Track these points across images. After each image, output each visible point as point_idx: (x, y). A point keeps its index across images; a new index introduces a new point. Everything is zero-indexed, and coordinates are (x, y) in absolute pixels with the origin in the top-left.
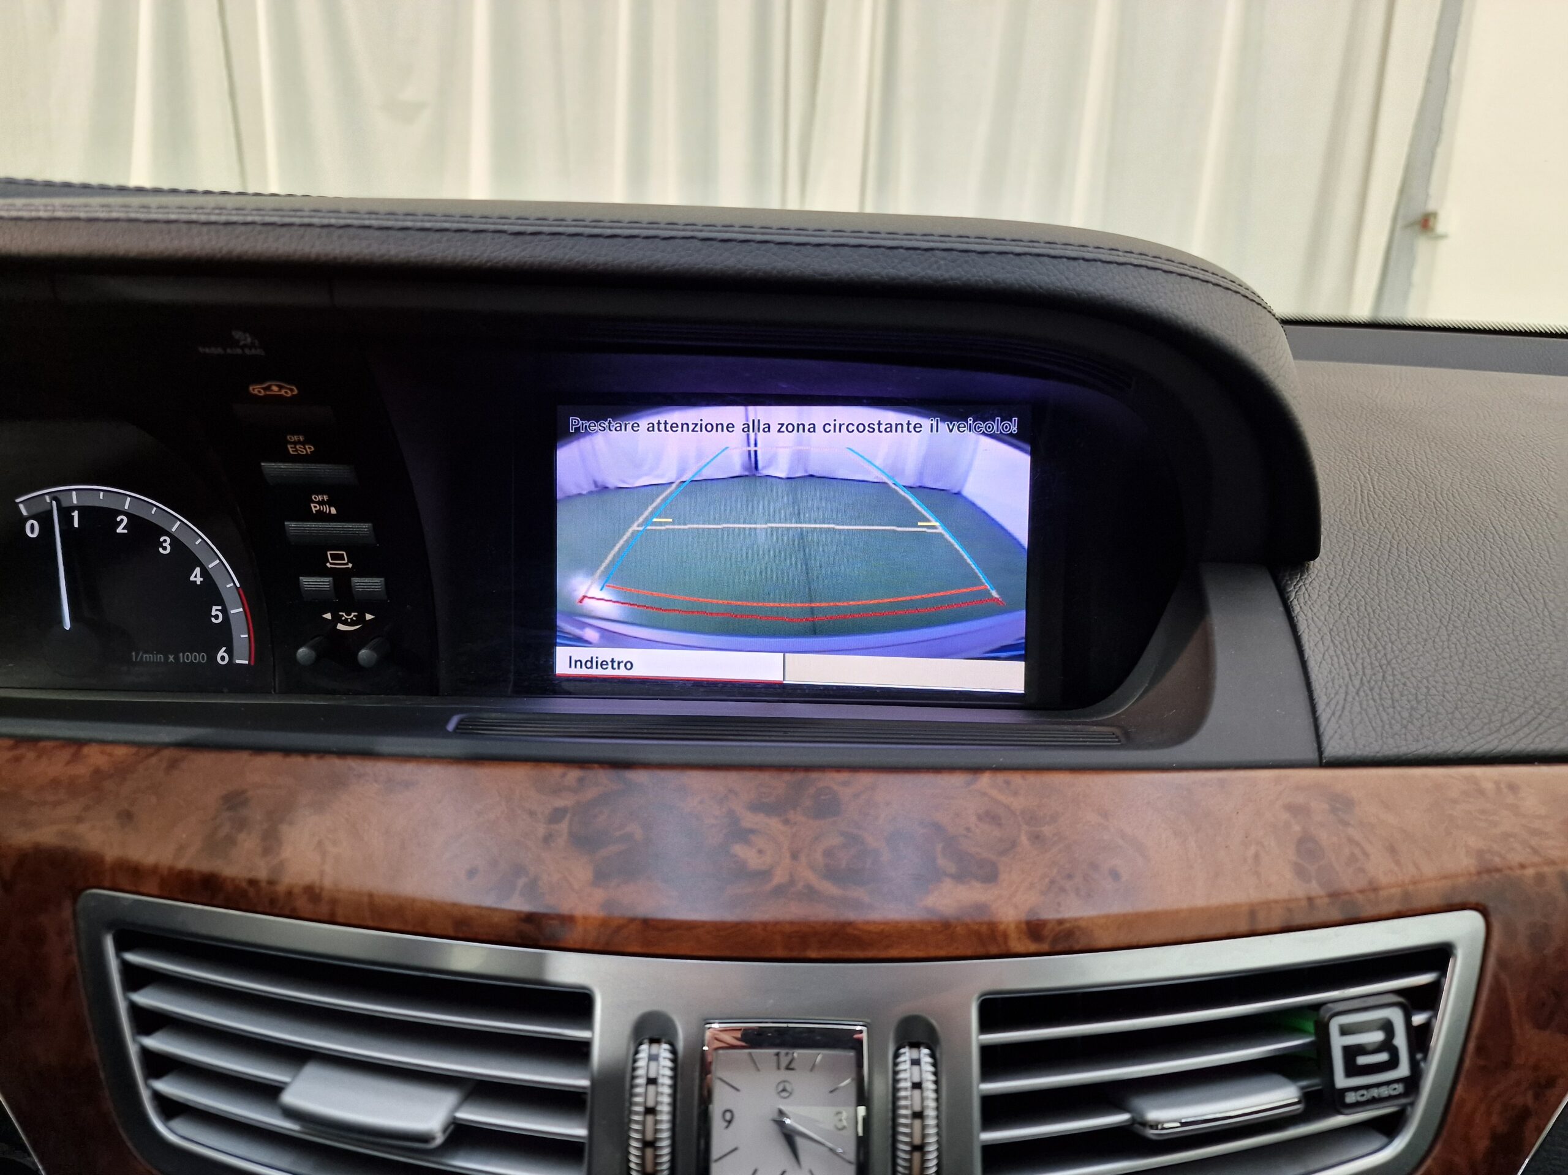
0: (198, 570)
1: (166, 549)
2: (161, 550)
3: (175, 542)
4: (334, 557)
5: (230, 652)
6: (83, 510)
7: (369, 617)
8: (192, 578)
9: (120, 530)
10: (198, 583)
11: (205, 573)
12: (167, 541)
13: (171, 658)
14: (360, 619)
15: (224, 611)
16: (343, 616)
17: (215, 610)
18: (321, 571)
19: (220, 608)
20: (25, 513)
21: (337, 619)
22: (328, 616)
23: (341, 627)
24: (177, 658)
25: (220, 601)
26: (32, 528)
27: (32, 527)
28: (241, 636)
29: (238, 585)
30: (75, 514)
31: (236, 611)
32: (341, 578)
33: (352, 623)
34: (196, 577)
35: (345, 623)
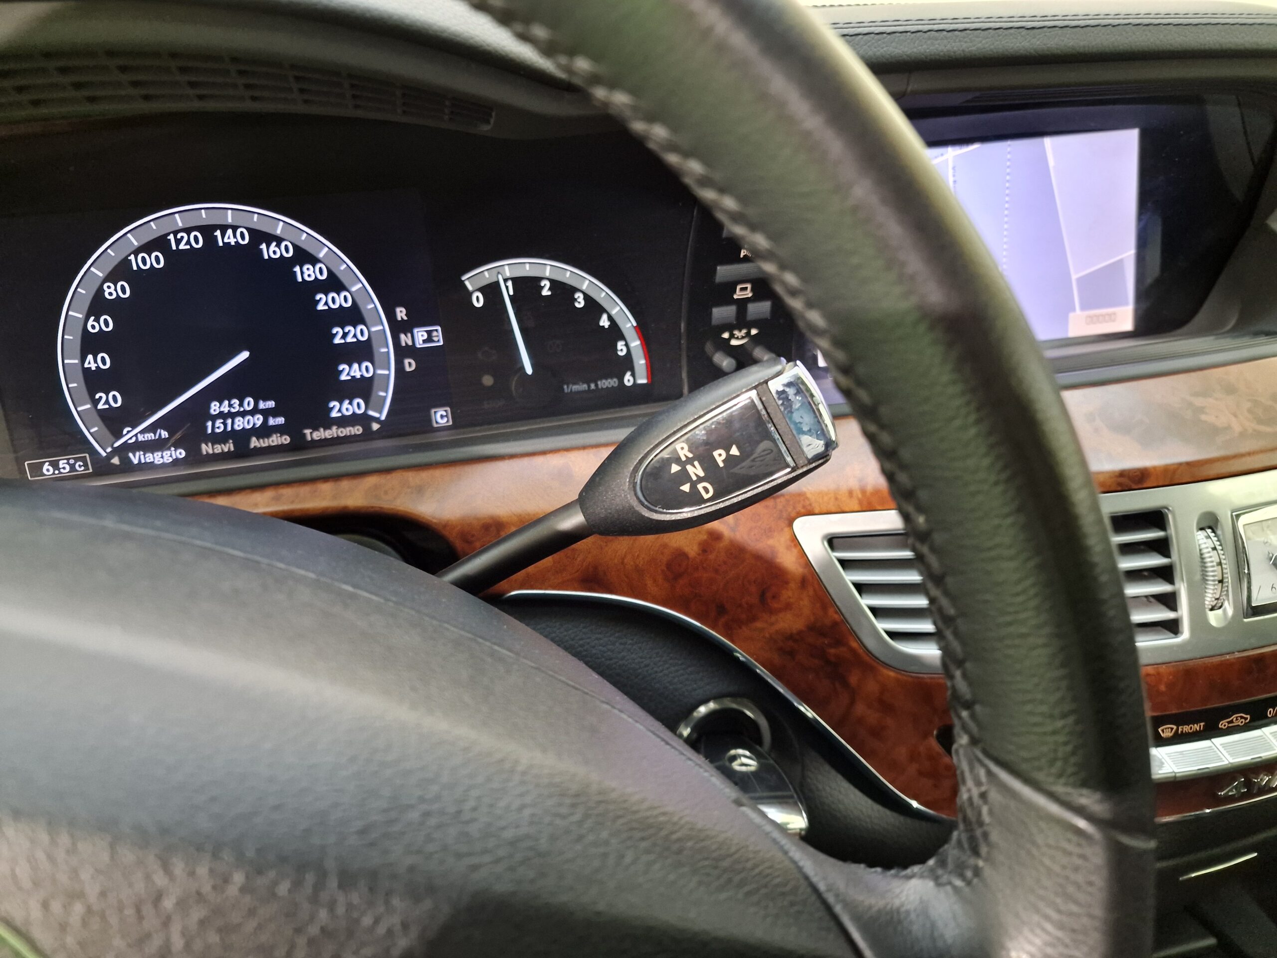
0: (605, 317)
1: (580, 303)
2: (577, 305)
3: (587, 297)
4: (742, 289)
5: (633, 375)
6: (515, 280)
7: (754, 332)
8: (601, 324)
9: (546, 292)
10: (607, 327)
11: (610, 318)
12: (579, 296)
13: (593, 386)
14: (748, 334)
15: (627, 345)
16: (735, 334)
17: (620, 345)
18: (731, 301)
19: (623, 343)
20: (470, 288)
21: (732, 336)
22: (726, 335)
23: (734, 342)
24: (596, 385)
25: (622, 337)
26: (478, 300)
27: (478, 298)
28: (640, 362)
29: (635, 324)
30: (510, 284)
31: (635, 344)
32: (742, 304)
33: (743, 338)
34: (604, 322)
35: (737, 338)
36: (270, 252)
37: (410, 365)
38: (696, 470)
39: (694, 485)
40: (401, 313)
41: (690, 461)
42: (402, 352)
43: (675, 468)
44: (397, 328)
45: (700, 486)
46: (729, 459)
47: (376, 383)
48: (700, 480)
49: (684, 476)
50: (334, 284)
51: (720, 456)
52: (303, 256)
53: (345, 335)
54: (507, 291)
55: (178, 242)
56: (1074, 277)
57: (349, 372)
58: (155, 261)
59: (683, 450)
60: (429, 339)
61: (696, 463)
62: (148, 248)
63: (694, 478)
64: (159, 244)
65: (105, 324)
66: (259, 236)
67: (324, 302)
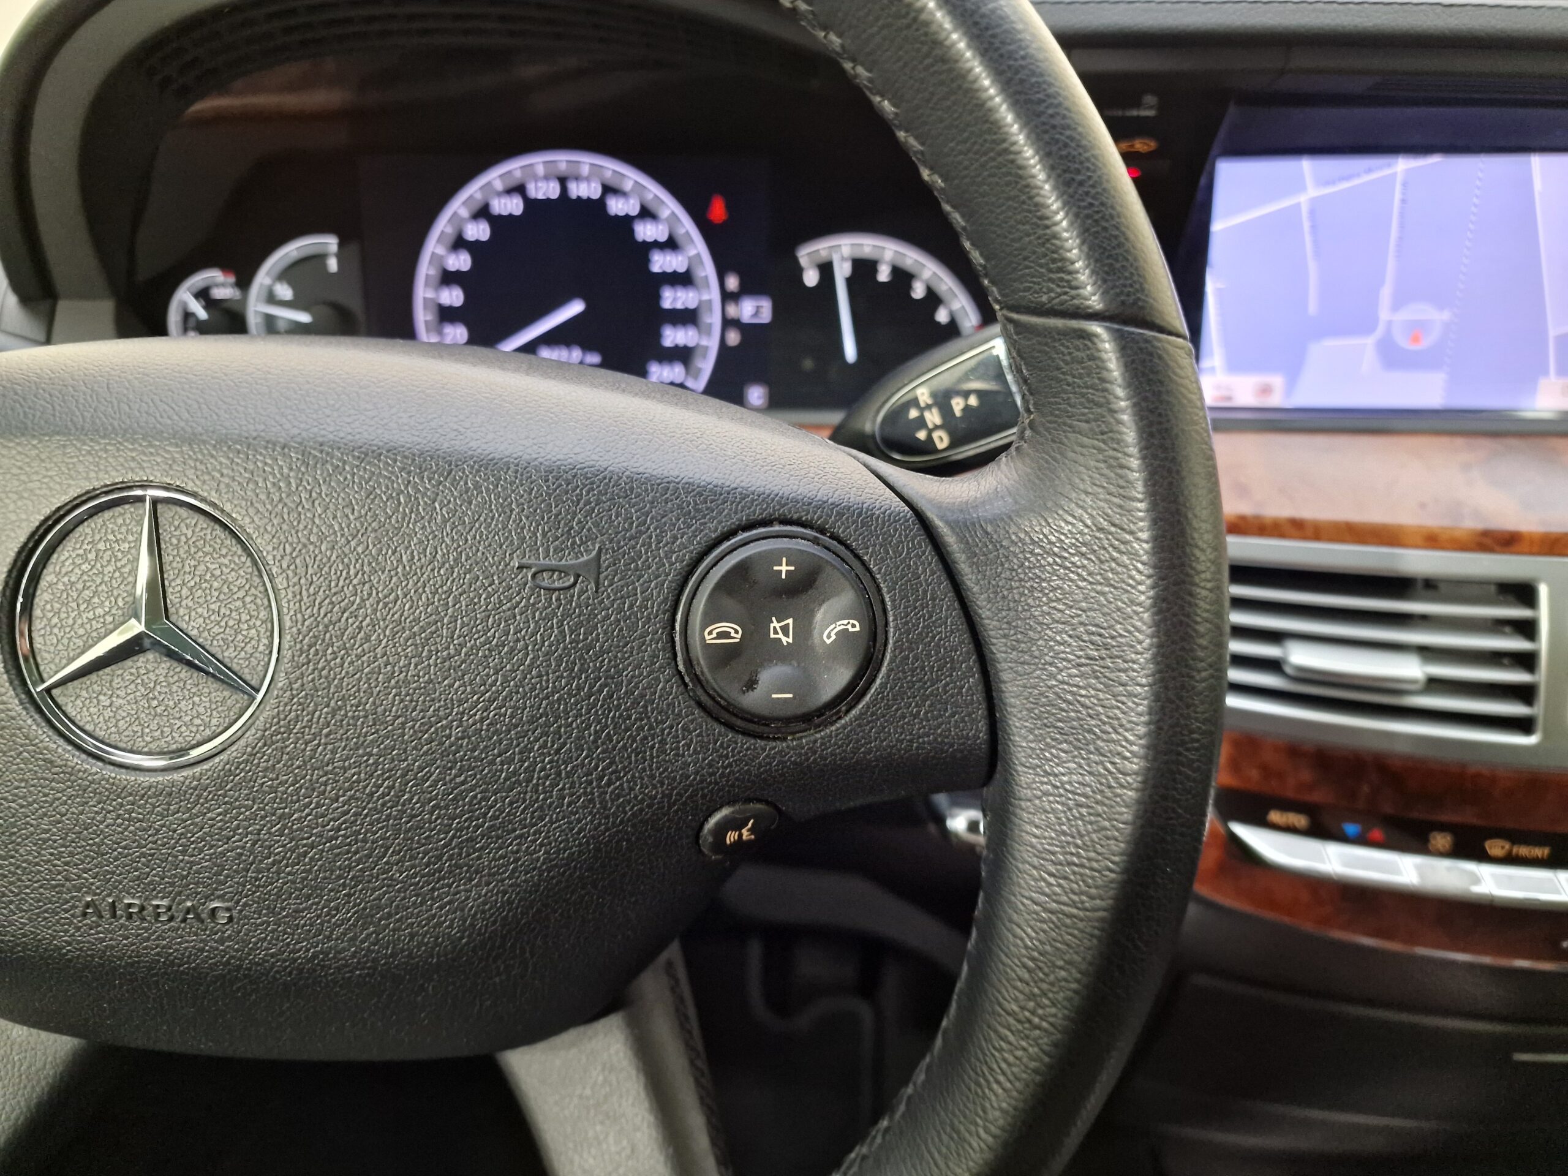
0: (943, 311)
1: (919, 293)
2: (915, 295)
3: (927, 288)
6: (851, 261)
8: (938, 318)
9: (883, 277)
10: (944, 322)
11: (949, 313)
12: (919, 286)
20: (804, 265)
27: (811, 277)
29: (975, 324)
34: (942, 317)
36: (616, 207)
37: (734, 338)
38: (933, 417)
39: (930, 432)
40: (732, 283)
41: (928, 407)
42: (728, 323)
43: (913, 414)
44: (727, 297)
45: (936, 435)
46: (967, 409)
47: (698, 353)
48: (936, 427)
49: (921, 422)
50: (671, 244)
51: (957, 405)
52: (647, 213)
53: (675, 300)
54: (842, 271)
55: (536, 189)
56: (1553, 332)
57: (673, 336)
58: (514, 206)
59: (923, 395)
60: (756, 314)
61: (935, 411)
62: (509, 191)
63: (930, 426)
64: (519, 189)
65: (461, 262)
66: (608, 190)
67: (660, 262)
